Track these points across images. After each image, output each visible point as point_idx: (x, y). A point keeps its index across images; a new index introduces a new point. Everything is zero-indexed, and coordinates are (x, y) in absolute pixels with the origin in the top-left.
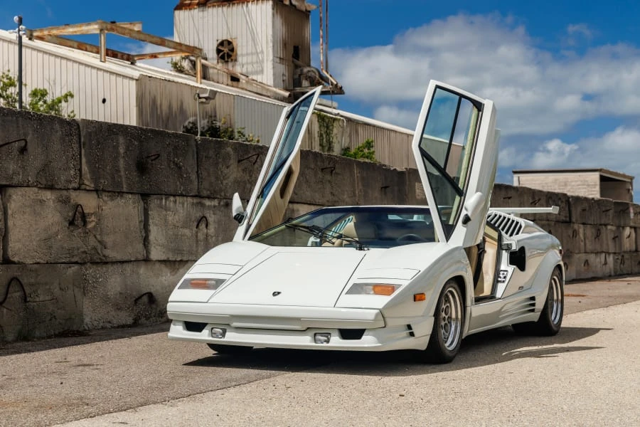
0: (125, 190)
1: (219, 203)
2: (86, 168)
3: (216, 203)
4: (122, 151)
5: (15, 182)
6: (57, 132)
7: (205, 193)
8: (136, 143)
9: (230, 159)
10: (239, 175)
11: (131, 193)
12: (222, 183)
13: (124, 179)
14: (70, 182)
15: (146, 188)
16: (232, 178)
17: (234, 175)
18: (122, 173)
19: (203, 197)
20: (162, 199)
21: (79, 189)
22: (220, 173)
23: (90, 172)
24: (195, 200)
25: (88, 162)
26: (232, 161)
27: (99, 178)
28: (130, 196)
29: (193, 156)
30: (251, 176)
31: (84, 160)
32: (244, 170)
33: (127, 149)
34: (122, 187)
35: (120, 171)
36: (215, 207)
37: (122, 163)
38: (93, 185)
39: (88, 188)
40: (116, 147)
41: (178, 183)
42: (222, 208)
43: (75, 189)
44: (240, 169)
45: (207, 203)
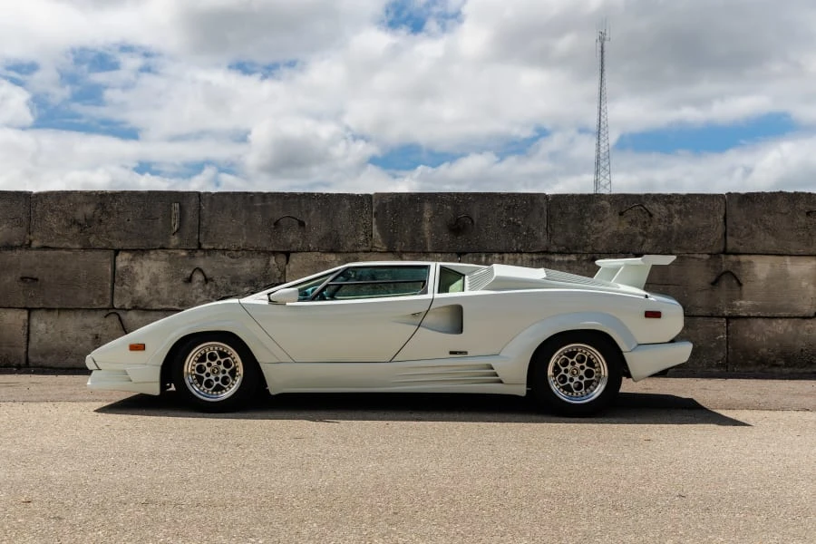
0: (429, 250)
1: (578, 259)
2: (377, 234)
3: (573, 258)
4: (427, 215)
5: (294, 247)
6: (345, 206)
7: (555, 249)
8: (448, 207)
9: (605, 212)
10: (621, 229)
11: (441, 253)
12: (588, 238)
13: (428, 241)
14: (359, 246)
15: (461, 248)
16: (609, 232)
17: (614, 228)
18: (427, 235)
19: (553, 253)
20: (480, 256)
21: (371, 251)
22: (586, 227)
23: (382, 237)
24: (535, 257)
25: (381, 229)
26: (609, 214)
27: (395, 241)
28: (439, 255)
29: (541, 214)
30: (646, 228)
31: (375, 227)
32: (632, 223)
33: (436, 213)
34: (426, 248)
35: (424, 234)
36: (569, 262)
37: (426, 227)
38: (385, 248)
39: (378, 250)
40: (421, 213)
41: (514, 241)
42: (584, 264)
43: (365, 252)
44: (623, 222)
45: (557, 258)
